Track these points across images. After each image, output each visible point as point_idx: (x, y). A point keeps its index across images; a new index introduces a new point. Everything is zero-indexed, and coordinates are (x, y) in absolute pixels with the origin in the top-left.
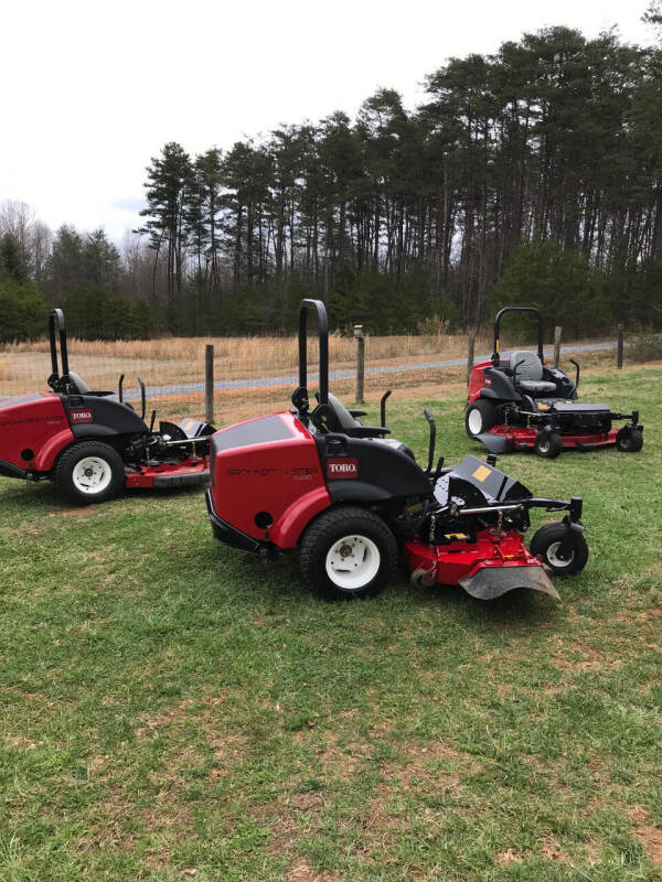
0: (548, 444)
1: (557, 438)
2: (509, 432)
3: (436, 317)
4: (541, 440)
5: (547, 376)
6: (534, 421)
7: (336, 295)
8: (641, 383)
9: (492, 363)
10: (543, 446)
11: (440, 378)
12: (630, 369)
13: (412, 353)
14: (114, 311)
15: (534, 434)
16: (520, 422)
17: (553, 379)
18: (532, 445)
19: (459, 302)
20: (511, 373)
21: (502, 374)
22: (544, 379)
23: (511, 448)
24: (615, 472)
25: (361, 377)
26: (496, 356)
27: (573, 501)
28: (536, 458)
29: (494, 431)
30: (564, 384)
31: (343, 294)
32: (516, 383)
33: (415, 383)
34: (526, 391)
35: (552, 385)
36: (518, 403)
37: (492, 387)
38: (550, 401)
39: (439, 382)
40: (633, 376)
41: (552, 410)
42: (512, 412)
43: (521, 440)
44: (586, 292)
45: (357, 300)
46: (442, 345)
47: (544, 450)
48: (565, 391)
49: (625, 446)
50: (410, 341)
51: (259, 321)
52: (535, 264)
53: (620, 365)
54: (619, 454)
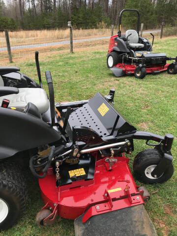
0: (140, 72)
1: (144, 69)
2: (123, 67)
3: (103, 22)
4: (137, 70)
5: (140, 41)
6: (135, 61)
7: (73, 16)
8: (169, 44)
9: (118, 36)
10: (138, 73)
11: (103, 43)
12: (164, 39)
13: (95, 35)
14: (4, 22)
15: (134, 67)
16: (128, 62)
17: (142, 42)
18: (133, 72)
19: (111, 18)
20: (125, 40)
21: (122, 40)
22: (139, 42)
23: (124, 74)
24: (170, 86)
25: (71, 43)
26: (120, 32)
27: (166, 138)
28: (135, 79)
29: (118, 66)
30: (147, 44)
31: (75, 15)
32: (127, 44)
33: (95, 45)
34: (131, 48)
35: (142, 45)
36: (128, 53)
37: (118, 46)
38: (141, 52)
39: (103, 44)
40: (166, 41)
41: (143, 56)
42: (125, 57)
43: (129, 71)
44: (150, 13)
45: (79, 17)
46: (105, 32)
47: (138, 75)
48: (147, 47)
49: (171, 72)
50: (95, 31)
51: (49, 25)
52: (135, 3)
53: (161, 38)
54: (169, 75)
